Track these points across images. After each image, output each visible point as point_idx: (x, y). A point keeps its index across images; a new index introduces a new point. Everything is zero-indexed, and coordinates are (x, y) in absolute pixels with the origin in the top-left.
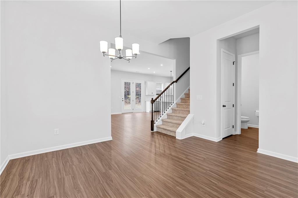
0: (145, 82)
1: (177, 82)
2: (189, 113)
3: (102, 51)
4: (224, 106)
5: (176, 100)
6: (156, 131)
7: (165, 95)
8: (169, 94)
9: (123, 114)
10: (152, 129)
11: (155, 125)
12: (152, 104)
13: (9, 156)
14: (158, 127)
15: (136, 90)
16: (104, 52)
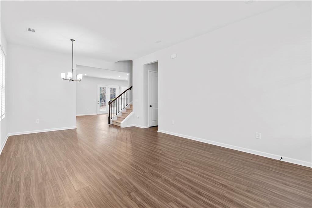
0: (120, 87)
1: (130, 90)
2: (132, 111)
3: (62, 77)
4: (151, 106)
5: (130, 102)
6: (112, 124)
7: (122, 98)
8: (124, 98)
9: (98, 115)
10: (109, 123)
11: (111, 120)
12: (109, 105)
13: (8, 134)
14: (113, 122)
15: (111, 95)
16: (63, 78)
